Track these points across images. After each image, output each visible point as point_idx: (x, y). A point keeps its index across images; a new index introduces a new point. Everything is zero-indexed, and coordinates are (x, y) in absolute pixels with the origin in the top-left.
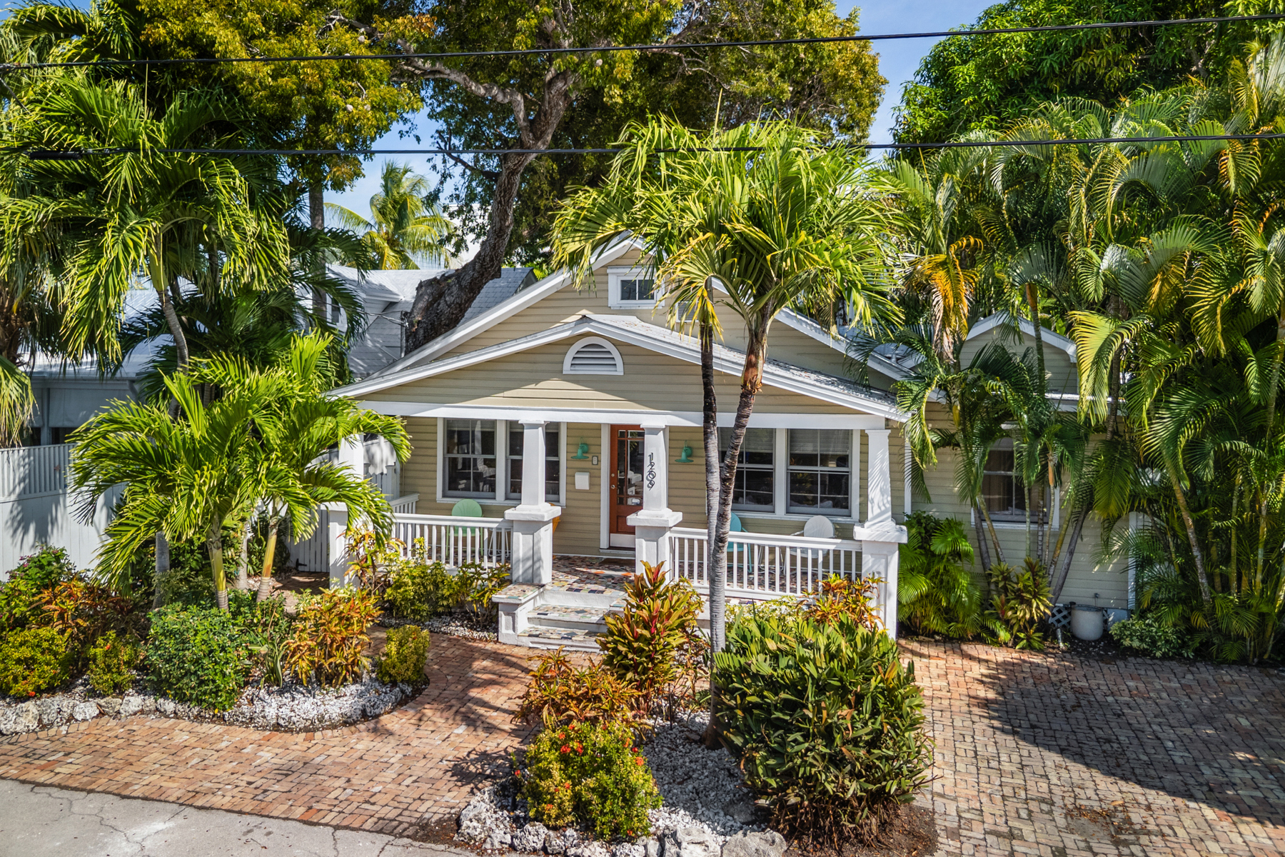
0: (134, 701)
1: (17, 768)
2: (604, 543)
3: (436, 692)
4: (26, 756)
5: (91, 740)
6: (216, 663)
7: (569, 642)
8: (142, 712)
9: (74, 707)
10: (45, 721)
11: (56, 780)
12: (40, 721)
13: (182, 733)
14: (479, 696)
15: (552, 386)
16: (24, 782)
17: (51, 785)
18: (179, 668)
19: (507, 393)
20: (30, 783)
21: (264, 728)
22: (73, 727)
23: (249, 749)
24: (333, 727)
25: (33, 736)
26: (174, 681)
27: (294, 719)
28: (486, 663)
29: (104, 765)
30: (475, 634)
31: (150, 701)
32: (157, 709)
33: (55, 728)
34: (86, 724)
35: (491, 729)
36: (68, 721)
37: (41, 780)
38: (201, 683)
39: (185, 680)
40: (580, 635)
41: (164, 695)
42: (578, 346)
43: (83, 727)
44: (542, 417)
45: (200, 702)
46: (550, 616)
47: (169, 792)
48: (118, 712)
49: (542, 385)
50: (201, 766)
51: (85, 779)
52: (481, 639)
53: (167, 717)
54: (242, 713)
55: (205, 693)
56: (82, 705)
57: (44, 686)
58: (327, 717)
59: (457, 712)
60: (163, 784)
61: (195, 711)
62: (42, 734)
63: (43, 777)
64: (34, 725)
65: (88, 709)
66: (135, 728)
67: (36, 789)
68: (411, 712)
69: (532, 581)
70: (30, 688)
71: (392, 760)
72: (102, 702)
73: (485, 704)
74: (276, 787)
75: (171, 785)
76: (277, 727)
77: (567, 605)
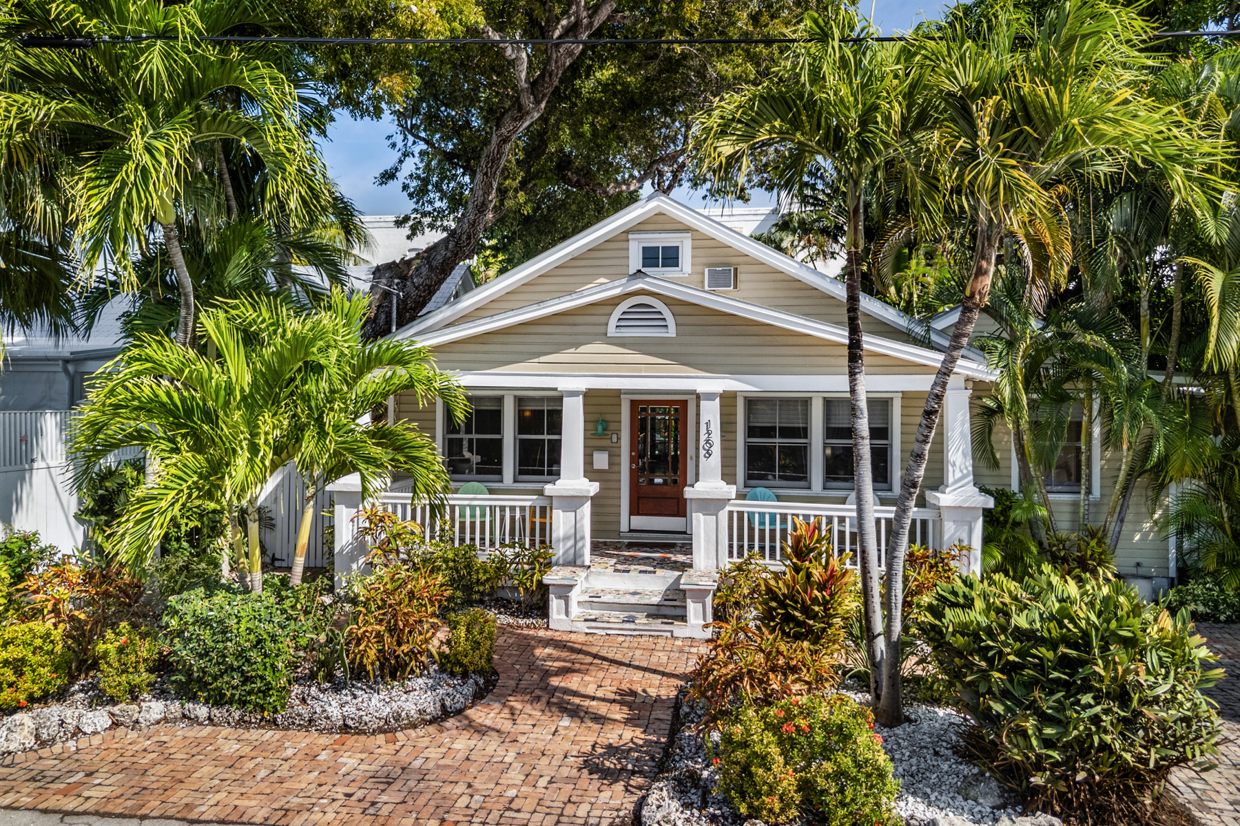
0: (155, 708)
1: (28, 795)
2: (624, 527)
3: (512, 683)
4: (33, 779)
5: (113, 756)
6: (266, 655)
7: (632, 626)
8: (165, 719)
9: (79, 717)
10: (45, 737)
11: (88, 806)
12: (37, 737)
13: (229, 742)
14: (562, 684)
15: (594, 350)
16: (45, 811)
17: (85, 813)
18: (218, 664)
19: (543, 359)
20: (55, 812)
21: (330, 731)
22: (83, 742)
23: (323, 756)
24: (414, 726)
25: (31, 754)
26: (210, 679)
27: (367, 719)
28: (548, 651)
29: (145, 784)
30: (521, 622)
31: (175, 707)
32: (184, 716)
33: (60, 745)
34: (98, 737)
35: (599, 719)
36: (74, 735)
37: (70, 807)
38: (246, 680)
39: (226, 678)
40: (641, 619)
41: (193, 698)
42: (624, 306)
43: (96, 741)
44: (583, 384)
45: (243, 703)
46: (603, 599)
47: (250, 812)
48: (137, 722)
49: (582, 349)
50: (274, 777)
51: (129, 803)
52: (528, 626)
53: (201, 724)
54: (299, 715)
55: (250, 693)
56: (90, 715)
57: (38, 694)
58: (403, 714)
59: (548, 703)
60: (237, 803)
61: (237, 715)
62: (45, 752)
63: (70, 804)
64: (30, 742)
65: (99, 719)
66: (164, 739)
67: (67, 819)
68: (497, 706)
69: (573, 562)
70: (22, 697)
71: (507, 760)
72: (116, 710)
73: (576, 694)
74: (384, 798)
75: (246, 803)
76: (345, 728)
77: (618, 587)
